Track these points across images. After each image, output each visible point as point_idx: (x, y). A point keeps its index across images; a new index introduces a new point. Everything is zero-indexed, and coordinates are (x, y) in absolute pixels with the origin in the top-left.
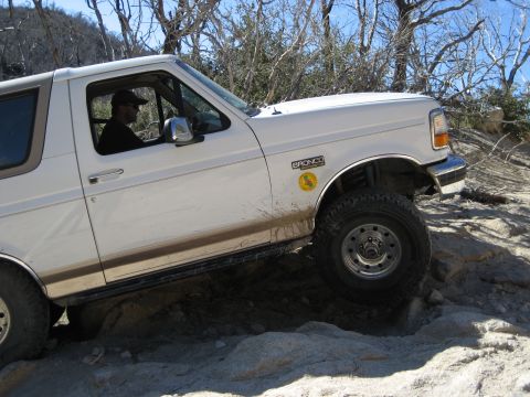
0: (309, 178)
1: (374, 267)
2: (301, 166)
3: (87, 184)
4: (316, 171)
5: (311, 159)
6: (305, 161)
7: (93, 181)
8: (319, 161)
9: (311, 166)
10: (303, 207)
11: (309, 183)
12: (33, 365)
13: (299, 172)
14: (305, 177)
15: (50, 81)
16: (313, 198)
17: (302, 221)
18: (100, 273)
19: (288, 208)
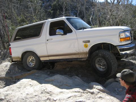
0: (86, 45)
3: (47, 41)
4: (88, 44)
6: (86, 41)
7: (47, 40)
10: (85, 51)
11: (86, 46)
12: (37, 71)
13: (84, 43)
14: (85, 45)
15: (45, 22)
16: (87, 50)
17: (85, 54)
18: (48, 57)
19: (82, 51)
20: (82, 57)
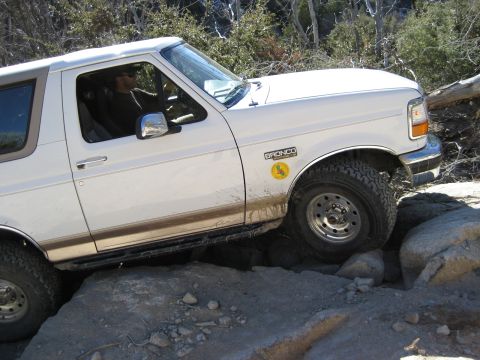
0: (281, 167)
1: (341, 231)
2: (273, 157)
3: (75, 169)
4: (287, 161)
5: (283, 150)
6: (277, 152)
7: (80, 167)
8: (291, 152)
9: (283, 156)
10: (275, 193)
11: (281, 172)
13: (272, 162)
14: (277, 166)
15: (46, 70)
16: (286, 185)
17: (275, 205)
18: (92, 243)
19: (261, 195)
20: (264, 217)
